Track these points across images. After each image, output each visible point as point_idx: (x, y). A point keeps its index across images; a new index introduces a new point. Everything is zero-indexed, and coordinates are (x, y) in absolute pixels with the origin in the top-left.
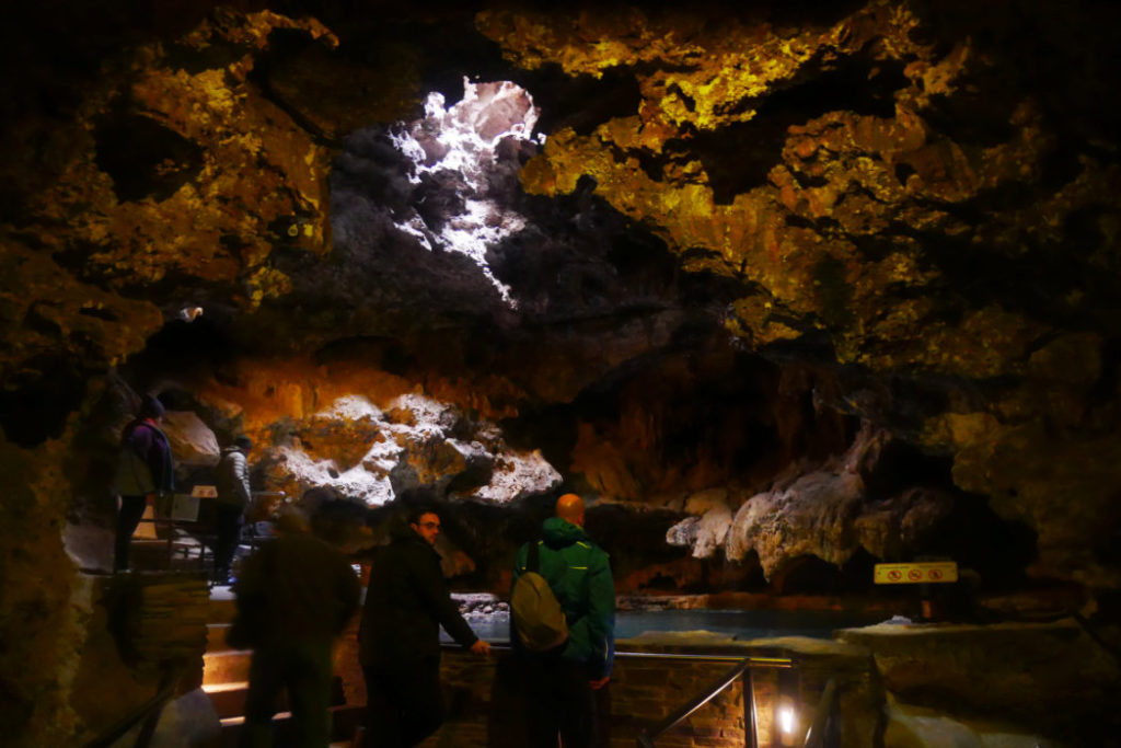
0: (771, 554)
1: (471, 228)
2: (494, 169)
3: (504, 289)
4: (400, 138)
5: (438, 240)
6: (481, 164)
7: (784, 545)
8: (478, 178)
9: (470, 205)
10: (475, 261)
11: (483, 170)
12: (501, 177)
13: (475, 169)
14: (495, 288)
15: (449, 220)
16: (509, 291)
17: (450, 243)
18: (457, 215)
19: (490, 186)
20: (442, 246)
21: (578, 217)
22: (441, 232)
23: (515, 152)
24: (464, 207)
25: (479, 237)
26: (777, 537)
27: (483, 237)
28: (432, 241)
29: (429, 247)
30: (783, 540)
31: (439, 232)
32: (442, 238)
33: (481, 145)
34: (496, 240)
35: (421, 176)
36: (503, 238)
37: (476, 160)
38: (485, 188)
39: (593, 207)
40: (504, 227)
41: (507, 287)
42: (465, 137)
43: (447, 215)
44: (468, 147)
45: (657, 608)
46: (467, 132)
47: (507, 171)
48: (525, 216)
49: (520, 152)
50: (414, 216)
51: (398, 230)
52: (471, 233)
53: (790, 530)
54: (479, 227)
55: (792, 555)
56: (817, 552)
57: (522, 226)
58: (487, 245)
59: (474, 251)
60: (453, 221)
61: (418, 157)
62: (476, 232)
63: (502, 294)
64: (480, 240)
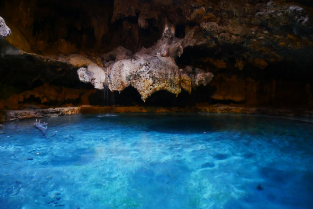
0: (147, 89)
7: (154, 85)
26: (151, 81)
30: (154, 83)
45: (55, 116)
53: (157, 78)
55: (158, 90)
56: (169, 89)
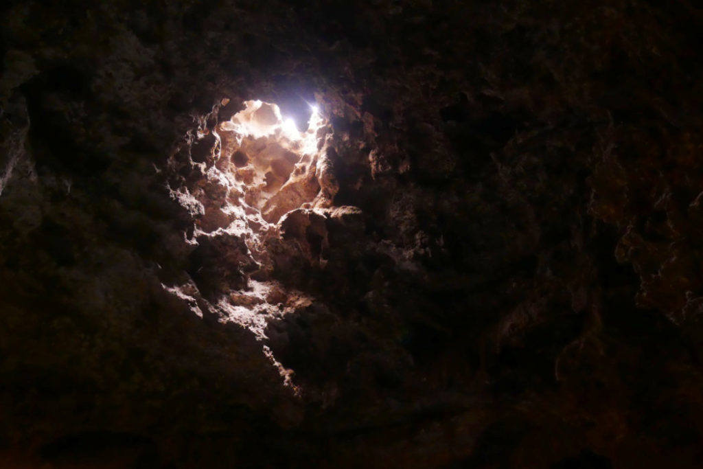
1: (251, 303)
2: (280, 250)
3: (286, 374)
4: (179, 192)
5: (212, 310)
6: (267, 244)
8: (263, 258)
9: (253, 283)
10: (254, 335)
11: (268, 249)
12: (288, 259)
13: (260, 248)
14: (276, 369)
15: (228, 294)
16: (291, 375)
17: (227, 314)
18: (238, 289)
19: (276, 266)
20: (216, 316)
21: (370, 294)
22: (217, 302)
23: (303, 230)
24: (246, 283)
25: (260, 312)
27: (264, 312)
28: (204, 309)
29: (200, 314)
31: (215, 302)
32: (216, 308)
33: (266, 226)
34: (279, 316)
35: (198, 239)
36: (287, 315)
37: (261, 239)
38: (270, 267)
39: (387, 284)
40: (289, 306)
41: (290, 371)
42: (251, 217)
43: (225, 287)
44: (254, 226)
46: (254, 213)
47: (294, 252)
48: (312, 295)
49: (308, 228)
50: (186, 281)
51: (165, 292)
52: (251, 309)
54: (261, 302)
57: (308, 304)
58: (267, 320)
59: (253, 324)
60: (231, 294)
61: (196, 210)
62: (257, 308)
63: (283, 378)
64: (261, 315)
